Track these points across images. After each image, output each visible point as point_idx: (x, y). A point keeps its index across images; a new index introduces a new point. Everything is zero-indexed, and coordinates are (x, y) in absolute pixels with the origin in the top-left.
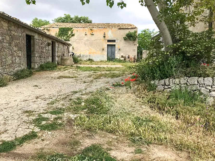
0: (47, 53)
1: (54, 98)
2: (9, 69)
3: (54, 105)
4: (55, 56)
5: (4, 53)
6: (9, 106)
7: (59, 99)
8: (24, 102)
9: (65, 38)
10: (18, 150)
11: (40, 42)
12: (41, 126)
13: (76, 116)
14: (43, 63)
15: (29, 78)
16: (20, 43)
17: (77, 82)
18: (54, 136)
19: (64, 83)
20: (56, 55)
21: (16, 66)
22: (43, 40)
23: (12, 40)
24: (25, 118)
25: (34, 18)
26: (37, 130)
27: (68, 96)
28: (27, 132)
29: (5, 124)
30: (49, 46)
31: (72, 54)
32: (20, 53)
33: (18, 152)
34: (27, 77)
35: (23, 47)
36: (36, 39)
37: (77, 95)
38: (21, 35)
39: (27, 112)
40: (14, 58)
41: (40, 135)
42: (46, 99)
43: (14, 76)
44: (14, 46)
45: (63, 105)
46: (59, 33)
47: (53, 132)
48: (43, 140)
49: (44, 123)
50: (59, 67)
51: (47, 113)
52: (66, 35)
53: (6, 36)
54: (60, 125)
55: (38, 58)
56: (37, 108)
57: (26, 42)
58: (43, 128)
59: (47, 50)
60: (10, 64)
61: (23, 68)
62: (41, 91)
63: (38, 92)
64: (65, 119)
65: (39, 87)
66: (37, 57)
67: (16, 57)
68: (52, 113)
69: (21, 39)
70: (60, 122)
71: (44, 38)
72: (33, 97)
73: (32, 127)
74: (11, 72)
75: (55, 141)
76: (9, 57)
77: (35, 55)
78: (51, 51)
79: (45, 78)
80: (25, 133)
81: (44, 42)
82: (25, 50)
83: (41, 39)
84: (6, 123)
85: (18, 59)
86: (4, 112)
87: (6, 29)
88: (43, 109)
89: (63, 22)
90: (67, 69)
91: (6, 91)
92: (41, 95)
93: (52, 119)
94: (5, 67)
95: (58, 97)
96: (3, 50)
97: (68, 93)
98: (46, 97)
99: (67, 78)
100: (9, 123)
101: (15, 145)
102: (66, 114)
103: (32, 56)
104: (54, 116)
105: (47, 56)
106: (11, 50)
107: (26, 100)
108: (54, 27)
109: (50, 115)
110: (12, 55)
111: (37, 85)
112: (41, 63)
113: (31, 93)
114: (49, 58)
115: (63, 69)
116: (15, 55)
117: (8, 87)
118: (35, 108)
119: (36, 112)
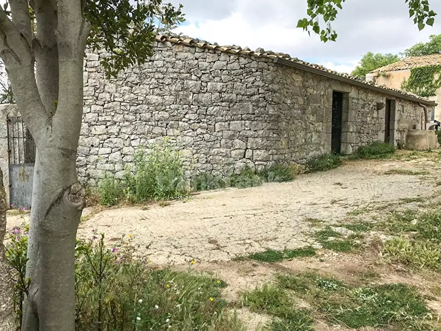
0: (374, 124)
1: (362, 206)
2: (299, 153)
3: (358, 217)
4: (394, 129)
5: (294, 126)
6: (288, 208)
7: (370, 209)
8: (310, 206)
9: (424, 89)
10: (285, 264)
11: (361, 102)
12: (325, 243)
13: (390, 238)
14: (364, 144)
15: (333, 171)
16: (322, 108)
17: (423, 182)
18: (341, 260)
19: (393, 182)
20: (396, 127)
21: (311, 149)
22: (366, 99)
23: (308, 104)
24: (305, 228)
25: (366, 53)
26: (317, 245)
27: (389, 205)
28: (303, 245)
29: (276, 230)
30: (379, 111)
31: (436, 124)
32: (319, 125)
33: (284, 265)
34: (329, 169)
35: (326, 114)
36: (353, 98)
37: (410, 206)
38: (323, 93)
39: (310, 220)
40: (309, 135)
41: (320, 253)
42: (347, 206)
43: (307, 166)
44: (310, 114)
45: (374, 218)
46: (410, 80)
47: (341, 254)
48: (322, 261)
49: (331, 239)
50: (400, 153)
51: (341, 226)
52: (428, 82)
53: (299, 98)
54: (357, 246)
55: (354, 134)
56: (327, 217)
57: (332, 105)
58: (328, 246)
59: (375, 119)
60: (301, 145)
61: (323, 153)
62: (344, 193)
63: (339, 193)
64: (368, 239)
65: (343, 186)
66: (351, 132)
67: (313, 133)
68: (348, 227)
69: (322, 100)
70: (358, 242)
71: (369, 95)
72: (327, 200)
73: (311, 241)
74: (302, 159)
75: (338, 266)
76: (300, 134)
77: (348, 128)
78: (384, 120)
79: (361, 172)
80: (299, 247)
81: (370, 103)
82: (330, 119)
83: (363, 96)
84: (279, 229)
85: (315, 137)
86: (279, 216)
87: (299, 86)
88: (337, 219)
89: (424, 54)
90: (414, 157)
91: (290, 187)
92: (341, 199)
93: (346, 237)
94: (293, 149)
95: (370, 205)
96: (291, 122)
97: (392, 201)
98: (349, 202)
99: (406, 173)
100: (282, 230)
101: (282, 257)
102: (374, 232)
103: (343, 130)
104: (350, 232)
105: (374, 129)
106: (305, 121)
107: (315, 204)
108: (400, 69)
109: (344, 229)
110: (306, 129)
111: (341, 182)
112: (359, 144)
113: (326, 194)
114: (377, 135)
115: (406, 157)
116: (312, 129)
117: (295, 182)
118: (325, 217)
119: (324, 223)
